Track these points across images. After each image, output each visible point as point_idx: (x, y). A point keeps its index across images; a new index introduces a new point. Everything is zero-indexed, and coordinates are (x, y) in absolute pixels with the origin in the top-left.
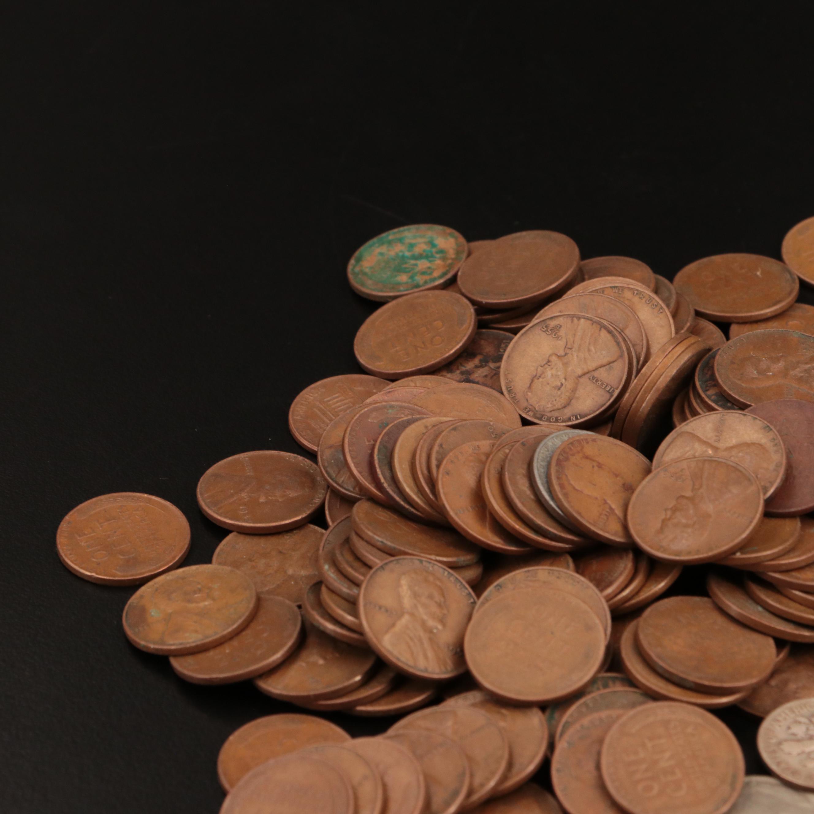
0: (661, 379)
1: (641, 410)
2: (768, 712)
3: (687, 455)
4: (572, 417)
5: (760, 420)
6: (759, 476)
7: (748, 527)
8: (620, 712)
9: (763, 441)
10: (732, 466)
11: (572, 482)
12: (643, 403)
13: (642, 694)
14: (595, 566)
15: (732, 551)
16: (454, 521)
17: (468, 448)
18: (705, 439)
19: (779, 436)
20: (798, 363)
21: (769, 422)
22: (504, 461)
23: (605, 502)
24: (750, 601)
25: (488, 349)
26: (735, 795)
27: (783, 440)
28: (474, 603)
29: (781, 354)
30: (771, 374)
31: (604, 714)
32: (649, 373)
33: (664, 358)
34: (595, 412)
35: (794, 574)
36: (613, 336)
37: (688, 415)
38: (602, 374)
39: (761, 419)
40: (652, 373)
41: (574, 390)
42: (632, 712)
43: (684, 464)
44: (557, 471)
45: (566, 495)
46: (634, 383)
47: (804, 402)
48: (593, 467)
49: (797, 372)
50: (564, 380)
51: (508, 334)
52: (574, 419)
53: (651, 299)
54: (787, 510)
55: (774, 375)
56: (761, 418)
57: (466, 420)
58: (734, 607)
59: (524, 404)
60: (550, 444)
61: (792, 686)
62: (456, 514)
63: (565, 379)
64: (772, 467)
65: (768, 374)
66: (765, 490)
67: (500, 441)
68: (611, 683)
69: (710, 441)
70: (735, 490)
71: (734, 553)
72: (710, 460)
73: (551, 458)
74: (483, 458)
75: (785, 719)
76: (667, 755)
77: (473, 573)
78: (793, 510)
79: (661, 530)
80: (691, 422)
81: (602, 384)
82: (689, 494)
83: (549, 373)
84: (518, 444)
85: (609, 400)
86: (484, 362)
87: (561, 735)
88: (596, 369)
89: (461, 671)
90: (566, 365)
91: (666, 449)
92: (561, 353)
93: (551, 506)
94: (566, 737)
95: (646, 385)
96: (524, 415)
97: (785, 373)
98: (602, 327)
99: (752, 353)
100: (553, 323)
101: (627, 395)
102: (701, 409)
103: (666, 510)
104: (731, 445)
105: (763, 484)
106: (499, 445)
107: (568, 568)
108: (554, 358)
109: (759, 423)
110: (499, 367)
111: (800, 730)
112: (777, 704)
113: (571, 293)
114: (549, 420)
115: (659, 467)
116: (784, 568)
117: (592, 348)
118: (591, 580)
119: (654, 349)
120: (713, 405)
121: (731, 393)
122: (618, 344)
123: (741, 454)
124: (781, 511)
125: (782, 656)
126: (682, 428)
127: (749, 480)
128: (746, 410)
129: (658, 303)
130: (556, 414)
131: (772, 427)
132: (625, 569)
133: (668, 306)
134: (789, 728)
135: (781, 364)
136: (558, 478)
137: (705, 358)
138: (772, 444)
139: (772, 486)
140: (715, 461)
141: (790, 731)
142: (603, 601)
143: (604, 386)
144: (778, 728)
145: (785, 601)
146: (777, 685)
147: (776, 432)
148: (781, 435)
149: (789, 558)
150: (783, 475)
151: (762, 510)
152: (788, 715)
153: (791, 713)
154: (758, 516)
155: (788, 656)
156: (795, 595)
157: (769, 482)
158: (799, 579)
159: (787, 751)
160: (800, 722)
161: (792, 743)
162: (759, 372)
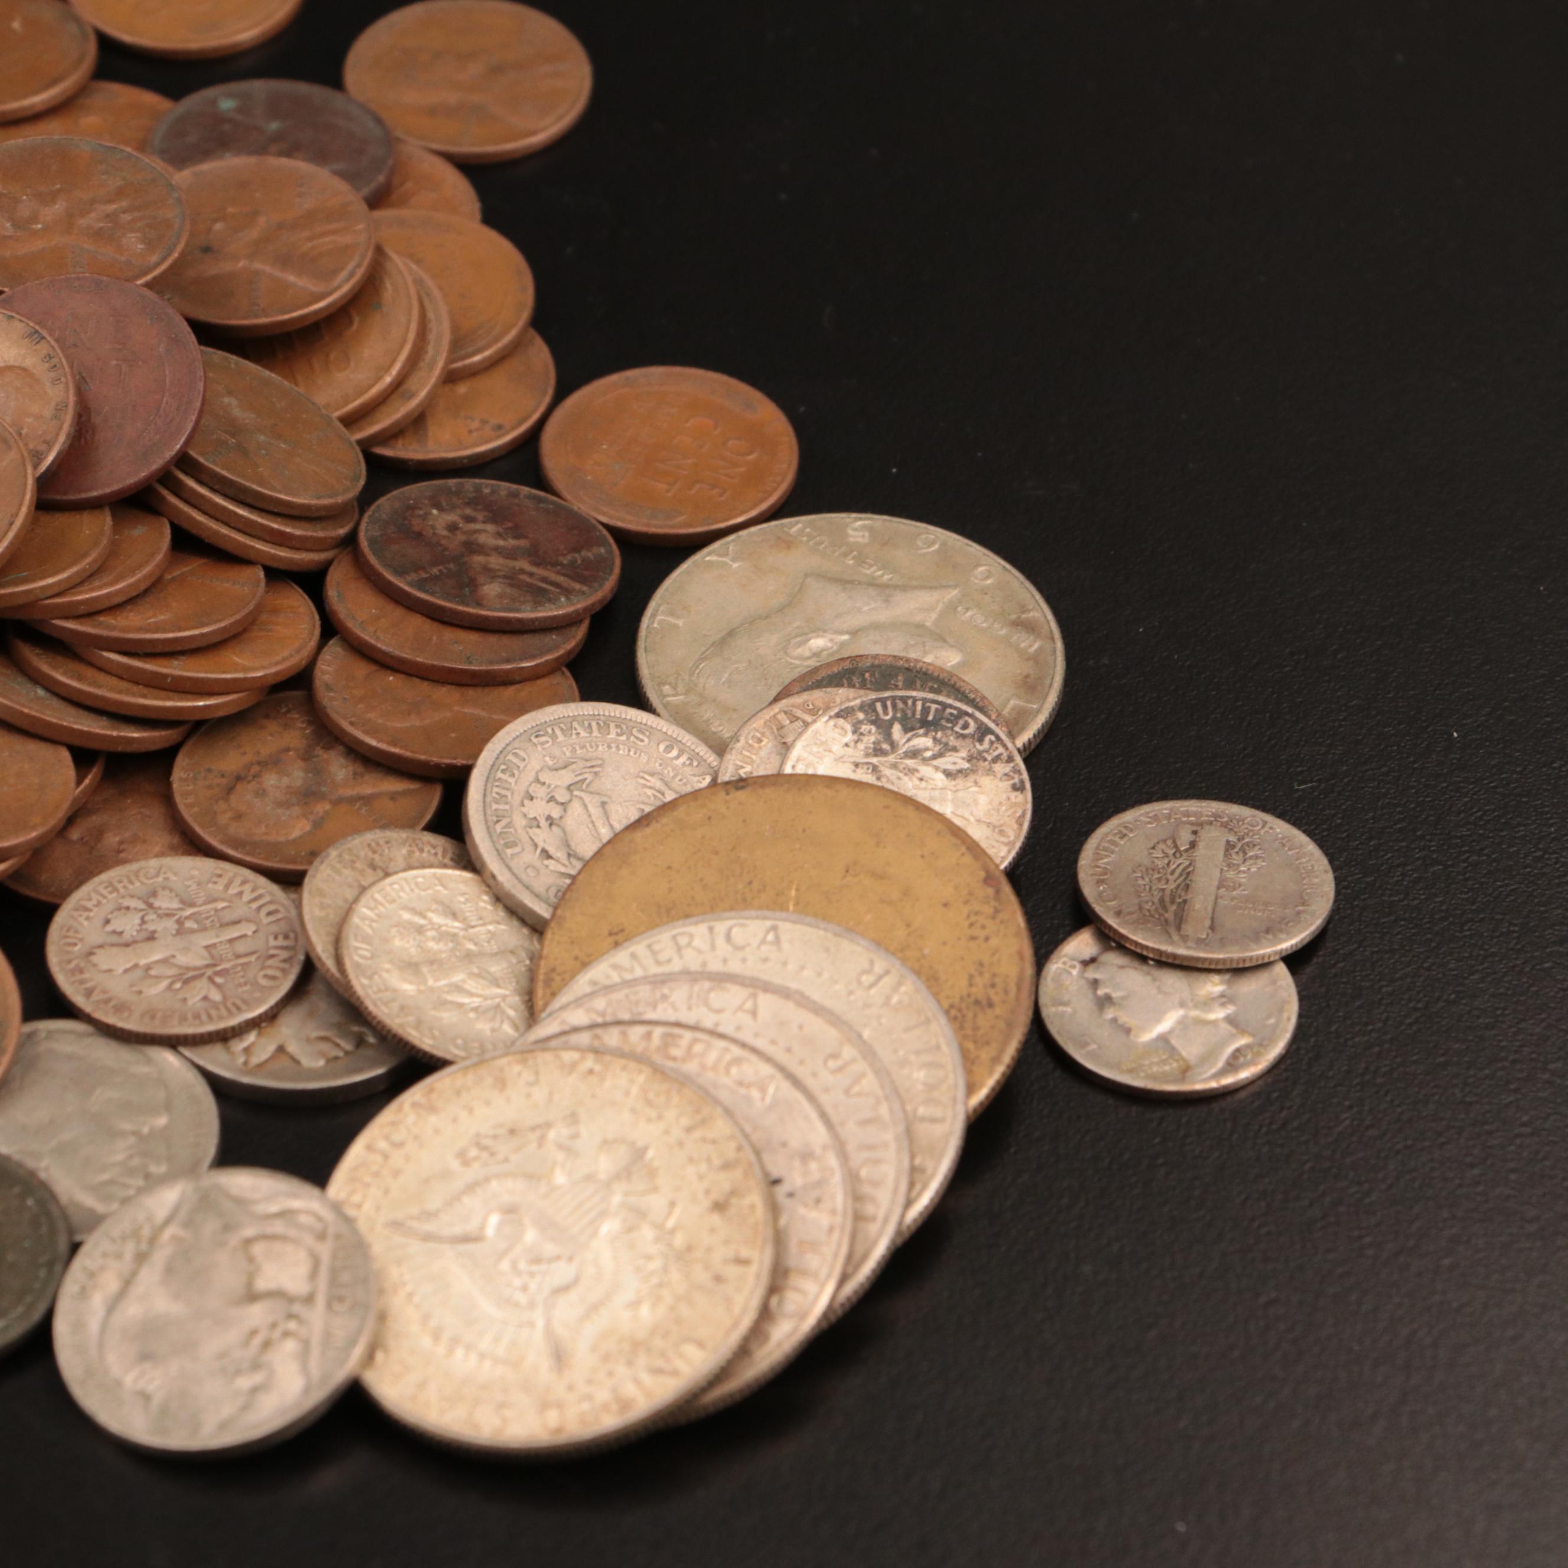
2: (66, 894)
5: (21, 321)
6: (24, 431)
7: (5, 534)
9: (28, 362)
19: (59, 351)
20: (93, 202)
21: (39, 323)
24: (21, 679)
27: (67, 357)
29: (58, 186)
30: (39, 226)
35: (102, 619)
39: (24, 319)
47: (105, 278)
49: (92, 220)
54: (83, 496)
55: (46, 229)
56: (22, 315)
61: (112, 839)
64: (48, 413)
65: (34, 226)
66: (37, 457)
75: (99, 904)
78: (95, 494)
97: (68, 223)
105: (31, 446)
109: (19, 327)
111: (129, 925)
112: (82, 878)
116: (82, 609)
124: (72, 497)
125: (87, 781)
131: (44, 333)
134: (107, 922)
135: (59, 207)
139: (49, 450)
141: (109, 928)
144: (86, 923)
145: (90, 672)
146: (82, 839)
147: (53, 343)
148: (63, 349)
149: (92, 590)
150: (71, 426)
151: (31, 498)
152: (105, 897)
153: (111, 893)
154: (24, 510)
155: (102, 779)
156: (108, 659)
157: (45, 442)
158: (114, 628)
159: (105, 967)
160: (128, 908)
161: (115, 950)
162: (16, 225)
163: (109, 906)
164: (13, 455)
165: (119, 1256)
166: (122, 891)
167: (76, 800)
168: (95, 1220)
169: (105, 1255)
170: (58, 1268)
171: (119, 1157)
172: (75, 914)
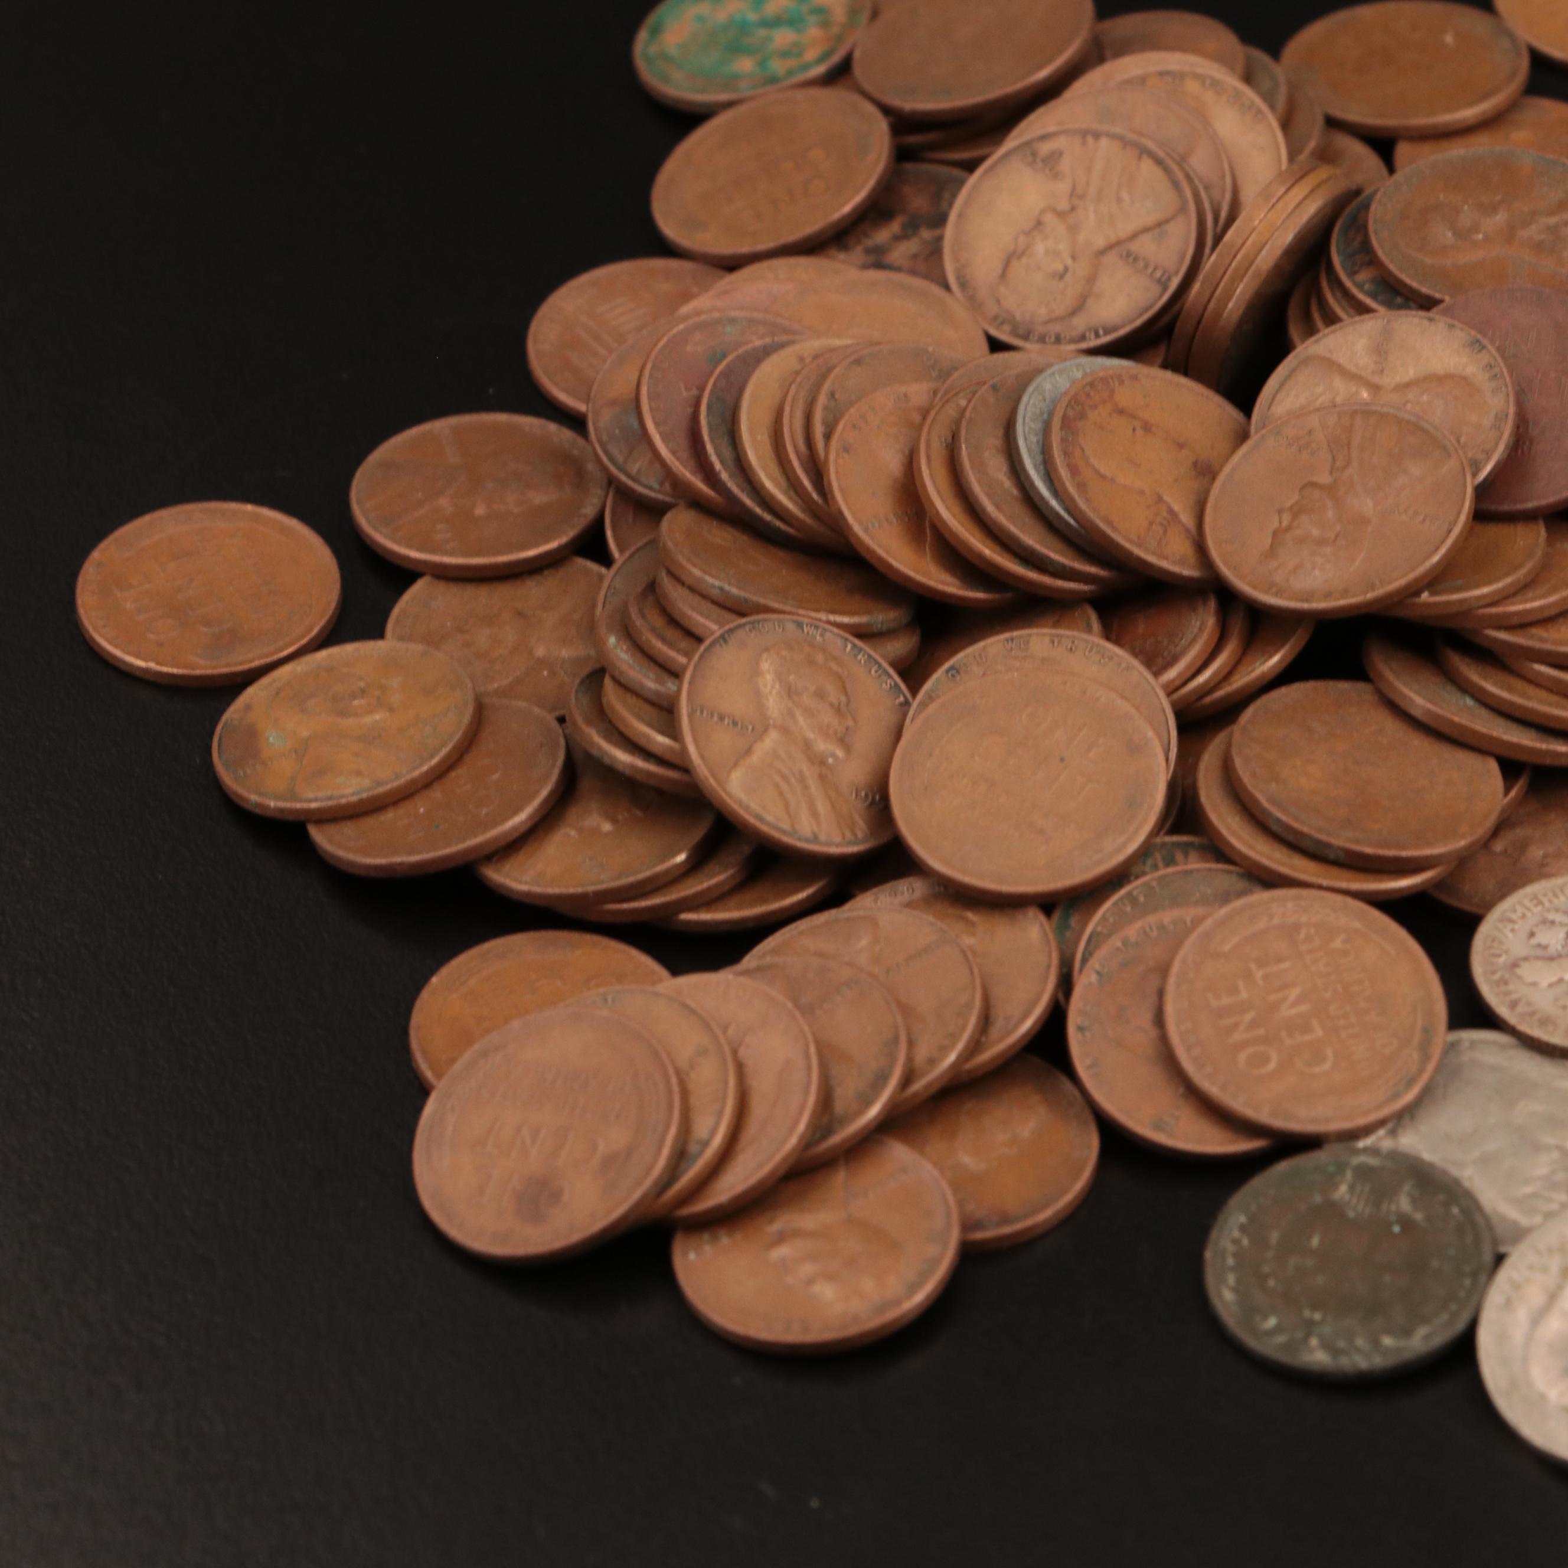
0: (1264, 252)
1: (1225, 315)
2: (1489, 906)
3: (1319, 401)
4: (1087, 334)
5: (1462, 329)
6: (1463, 440)
7: (1443, 541)
8: (1200, 911)
10: (1408, 422)
11: (1094, 461)
12: (1229, 300)
13: (1242, 876)
14: (1141, 625)
15: (1413, 590)
16: (862, 543)
17: (885, 399)
18: (1353, 370)
19: (1499, 360)
20: (1534, 214)
21: (1480, 331)
22: (958, 422)
23: (1160, 500)
24: (1450, 688)
25: (918, 202)
26: (1430, 1067)
27: (1508, 366)
28: (906, 704)
29: (1500, 197)
30: (1480, 236)
31: (1167, 917)
32: (1240, 241)
33: (1270, 210)
34: (1134, 320)
35: (1534, 631)
36: (1167, 170)
37: (1319, 323)
38: (1146, 246)
39: (1465, 328)
40: (1247, 239)
41: (1091, 279)
42: (1224, 911)
43: (1314, 421)
44: (1063, 440)
45: (1082, 487)
46: (1210, 262)
47: (1547, 290)
48: (1134, 430)
49: (1533, 232)
50: (1069, 262)
51: (956, 172)
52: (1093, 335)
53: (1238, 95)
54: (1519, 507)
55: (1487, 239)
56: (1464, 324)
57: (878, 343)
58: (1419, 700)
59: (992, 309)
60: (1048, 386)
61: (1536, 853)
62: (866, 530)
63: (1074, 257)
64: (1487, 421)
65: (1475, 236)
66: (1476, 468)
67: (949, 382)
68: (1179, 856)
69: (1363, 374)
70: (1416, 469)
71: (1418, 593)
72: (1366, 412)
73: (1051, 414)
74: (917, 418)
75: (1523, 917)
76: (1294, 993)
77: (902, 646)
78: (1529, 505)
79: (1272, 552)
80: (1325, 336)
81: (1146, 266)
82: (1325, 478)
83: (1040, 248)
84: (984, 389)
85: (1161, 296)
86: (911, 228)
87: (1085, 960)
88: (1134, 236)
89: (884, 838)
90: (1073, 230)
91: (1277, 392)
92: (1064, 205)
93: (1052, 509)
94: (1095, 963)
95: (1234, 264)
96: (994, 332)
97: (1509, 234)
98: (1144, 152)
99: (1442, 197)
100: (1045, 148)
101: (1196, 287)
102: (1343, 309)
103: (1280, 512)
104: (1406, 379)
105: (1470, 455)
106: (945, 393)
107: (1089, 629)
108: (1049, 218)
109: (1461, 335)
110: (940, 239)
111: (1553, 939)
112: (1506, 889)
113: (1080, 87)
114: (1042, 339)
115: (1264, 427)
116: (1515, 620)
117: (1125, 195)
118: (1135, 654)
119: (1249, 194)
120: (1368, 301)
121: (1403, 277)
122: (1176, 185)
123: (1425, 397)
124: (1506, 507)
125: (1513, 793)
126: (1305, 349)
127: (1444, 448)
128: (1435, 310)
129: (1253, 103)
130: (1057, 328)
131: (1486, 342)
132: (1201, 630)
133: (1272, 107)
134: (1532, 934)
135: (1500, 218)
136: (1066, 454)
137: (1349, 210)
138: (1487, 375)
139: (1488, 459)
140: (1375, 412)
141: (1534, 941)
142: (1162, 695)
143: (1150, 270)
144: (1510, 935)
145: (1519, 684)
146: (1506, 851)
147: (1493, 351)
148: (1503, 357)
149: (1526, 601)
150: (1510, 436)
151: (1470, 507)
152: (1529, 909)
153: (1536, 906)
154: (1463, 518)
155: (1527, 793)
156: (1539, 673)
157: (1483, 451)
158: (1545, 641)
159: (1529, 979)
160: (1553, 922)
161: (1539, 963)
162: (1458, 234)
163: (1532, 920)
164: (1452, 463)
165: (1545, 1270)
166: (1547, 904)
167: (1503, 811)
168: (1519, 1234)
169: (1531, 1268)
170: (1483, 1278)
171: (1542, 1171)
172: (1500, 925)
